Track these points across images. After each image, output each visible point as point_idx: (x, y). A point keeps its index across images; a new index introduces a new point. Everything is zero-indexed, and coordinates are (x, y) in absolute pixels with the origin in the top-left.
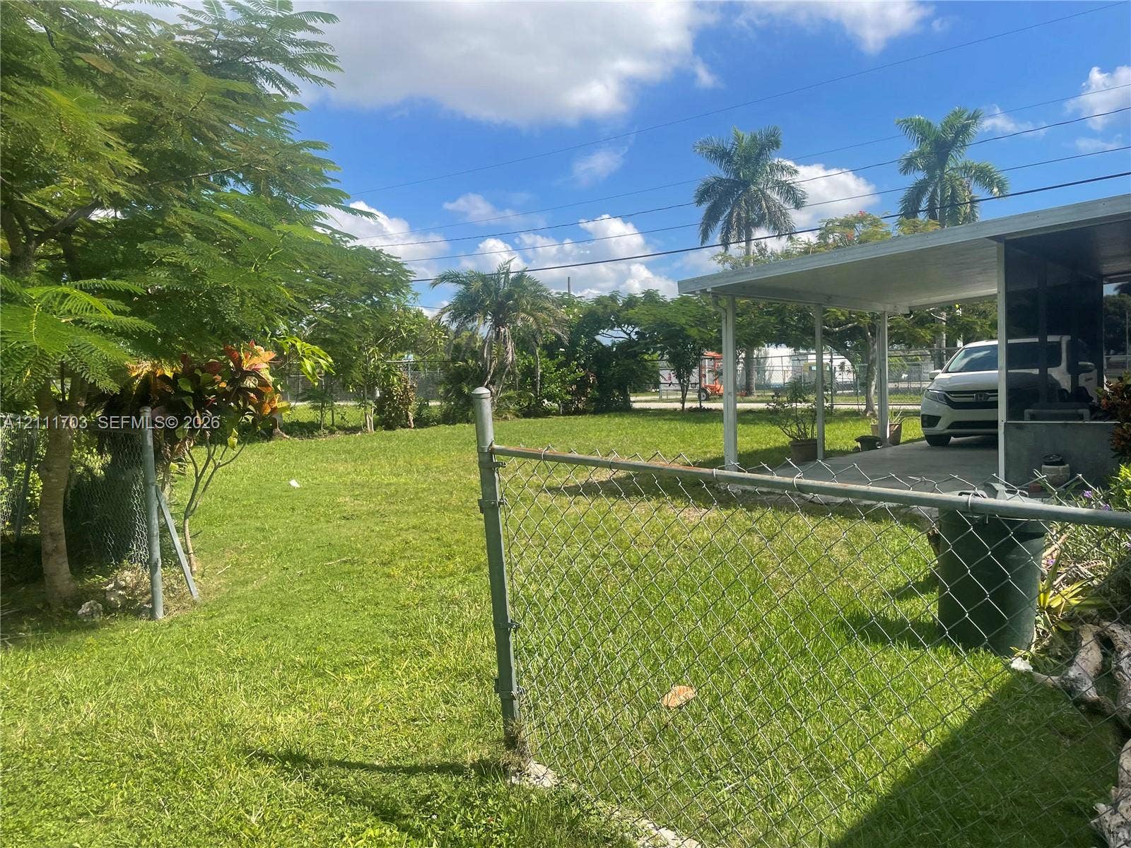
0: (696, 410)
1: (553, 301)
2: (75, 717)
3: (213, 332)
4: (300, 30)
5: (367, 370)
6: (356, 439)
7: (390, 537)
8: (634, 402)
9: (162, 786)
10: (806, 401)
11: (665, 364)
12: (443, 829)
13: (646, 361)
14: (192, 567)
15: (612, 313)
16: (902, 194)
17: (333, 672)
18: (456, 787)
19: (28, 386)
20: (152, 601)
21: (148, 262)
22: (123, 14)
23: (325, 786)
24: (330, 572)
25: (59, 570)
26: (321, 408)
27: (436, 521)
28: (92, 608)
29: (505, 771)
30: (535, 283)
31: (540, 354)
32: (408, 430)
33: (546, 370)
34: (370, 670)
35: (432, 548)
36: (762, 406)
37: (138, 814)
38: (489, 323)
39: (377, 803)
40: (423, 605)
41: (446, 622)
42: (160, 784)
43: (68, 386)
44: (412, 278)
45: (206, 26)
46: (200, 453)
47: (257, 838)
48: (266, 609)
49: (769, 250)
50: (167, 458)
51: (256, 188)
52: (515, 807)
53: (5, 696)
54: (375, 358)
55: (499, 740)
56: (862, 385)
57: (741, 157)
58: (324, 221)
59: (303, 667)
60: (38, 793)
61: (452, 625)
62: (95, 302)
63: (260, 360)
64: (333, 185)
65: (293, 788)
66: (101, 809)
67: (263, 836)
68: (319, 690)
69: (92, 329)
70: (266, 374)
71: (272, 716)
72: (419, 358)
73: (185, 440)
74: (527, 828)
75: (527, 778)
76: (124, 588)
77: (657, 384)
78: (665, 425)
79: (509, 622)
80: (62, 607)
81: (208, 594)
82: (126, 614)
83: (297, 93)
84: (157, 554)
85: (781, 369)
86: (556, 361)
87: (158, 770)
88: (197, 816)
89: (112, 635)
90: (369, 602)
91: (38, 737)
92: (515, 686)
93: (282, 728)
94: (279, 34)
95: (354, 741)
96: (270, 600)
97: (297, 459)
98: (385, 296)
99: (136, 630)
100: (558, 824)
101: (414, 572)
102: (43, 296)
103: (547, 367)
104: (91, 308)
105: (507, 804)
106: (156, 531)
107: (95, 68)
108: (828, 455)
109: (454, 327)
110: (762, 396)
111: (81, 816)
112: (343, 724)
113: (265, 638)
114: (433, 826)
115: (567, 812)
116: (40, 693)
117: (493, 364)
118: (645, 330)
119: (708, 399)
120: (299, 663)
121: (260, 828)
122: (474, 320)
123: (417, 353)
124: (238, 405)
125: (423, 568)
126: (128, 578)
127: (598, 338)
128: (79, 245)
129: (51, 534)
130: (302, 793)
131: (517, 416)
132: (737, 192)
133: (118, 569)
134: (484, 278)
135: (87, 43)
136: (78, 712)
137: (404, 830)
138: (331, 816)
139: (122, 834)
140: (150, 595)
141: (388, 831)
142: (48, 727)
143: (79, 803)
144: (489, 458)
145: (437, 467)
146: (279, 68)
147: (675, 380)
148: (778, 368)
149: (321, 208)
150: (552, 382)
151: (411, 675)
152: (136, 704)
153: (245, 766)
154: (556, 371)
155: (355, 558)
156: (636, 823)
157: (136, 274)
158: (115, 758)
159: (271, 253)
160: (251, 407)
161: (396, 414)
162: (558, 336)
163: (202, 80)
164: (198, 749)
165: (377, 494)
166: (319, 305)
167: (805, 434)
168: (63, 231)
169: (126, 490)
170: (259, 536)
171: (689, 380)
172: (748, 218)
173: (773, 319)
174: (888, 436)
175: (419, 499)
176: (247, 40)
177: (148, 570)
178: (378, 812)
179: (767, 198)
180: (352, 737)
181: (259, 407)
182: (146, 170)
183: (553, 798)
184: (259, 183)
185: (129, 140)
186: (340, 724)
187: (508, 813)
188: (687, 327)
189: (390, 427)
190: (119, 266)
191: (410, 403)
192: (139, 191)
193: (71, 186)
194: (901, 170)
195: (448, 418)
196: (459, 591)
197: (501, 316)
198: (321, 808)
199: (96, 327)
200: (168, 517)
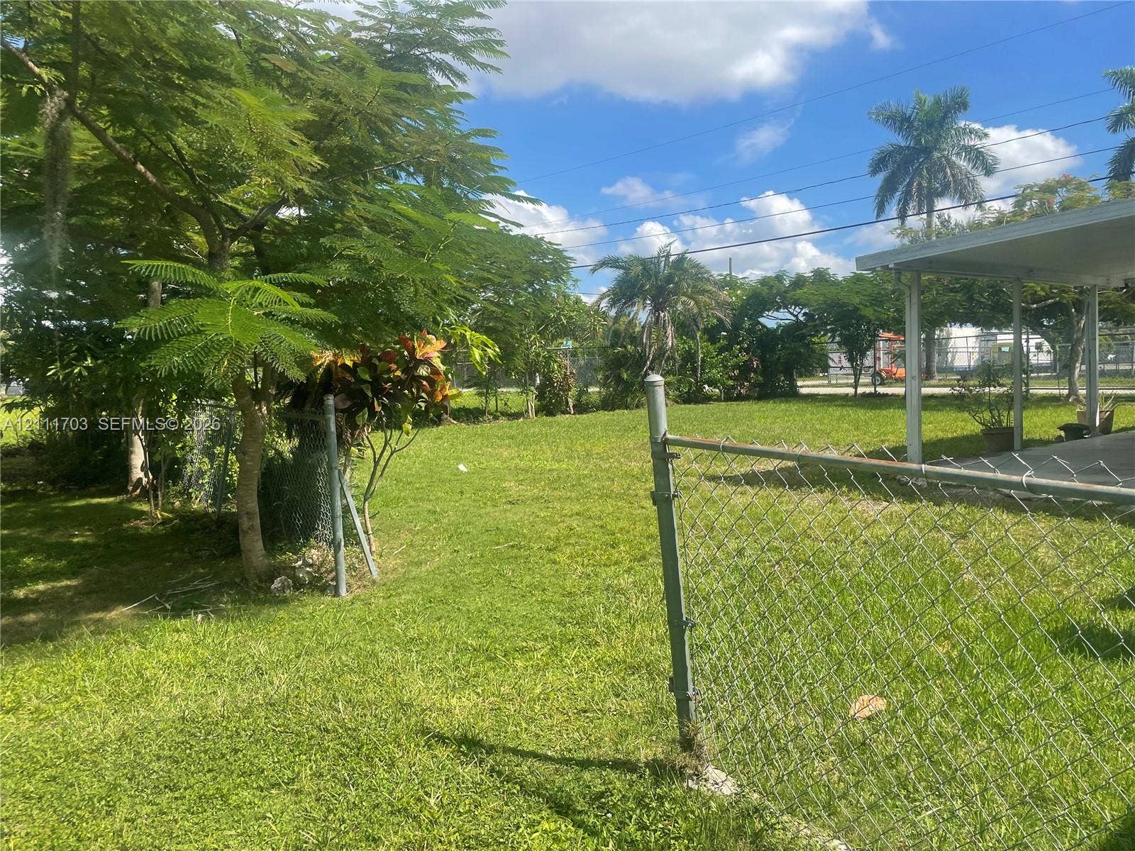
0: (870, 395)
1: (716, 283)
2: (269, 688)
3: (387, 322)
4: (468, 17)
5: (528, 357)
6: (518, 425)
7: (555, 523)
8: (801, 387)
9: (347, 761)
10: (1001, 385)
11: (835, 346)
12: (619, 829)
13: (814, 343)
14: (371, 546)
15: (778, 294)
16: (1111, 154)
17: (505, 656)
18: (631, 786)
19: (225, 375)
20: (336, 579)
21: (330, 255)
22: (305, 13)
23: (500, 773)
24: (498, 556)
25: (254, 545)
26: (486, 395)
27: (599, 508)
28: (283, 583)
29: (681, 773)
30: (697, 266)
31: (701, 338)
32: (568, 416)
33: (707, 354)
34: (539, 657)
35: (596, 536)
36: (946, 391)
37: (326, 789)
38: (648, 308)
39: (551, 795)
40: (589, 594)
41: (613, 612)
42: (345, 759)
43: (260, 375)
44: (573, 265)
45: (380, 21)
46: (378, 438)
47: (436, 821)
48: (439, 591)
49: (953, 222)
50: (348, 442)
51: (428, 180)
52: (693, 812)
53: (207, 665)
54: (536, 346)
55: (674, 741)
56: (1063, 367)
57: (922, 122)
58: (491, 210)
59: (475, 650)
60: (235, 761)
61: (619, 615)
62: (283, 294)
63: (432, 349)
64: (501, 173)
65: (469, 772)
66: (291, 781)
67: (442, 820)
68: (491, 675)
69: (281, 320)
70: (437, 362)
71: (447, 698)
72: (577, 345)
73: (364, 426)
74: (707, 837)
75: (704, 783)
76: (311, 566)
77: (825, 368)
78: (836, 412)
79: (684, 619)
80: (257, 582)
81: (386, 573)
82: (313, 590)
83: (465, 81)
84: (340, 534)
85: (965, 350)
86: (718, 345)
87: (344, 745)
88: (380, 794)
89: (301, 609)
90: (536, 588)
91: (236, 706)
92: (691, 686)
93: (457, 711)
94: (449, 23)
95: (526, 729)
96: (442, 581)
97: (464, 444)
98: (546, 283)
99: (322, 606)
100: (739, 835)
101: (579, 559)
102: (237, 290)
103: (708, 352)
104: (280, 301)
105: (685, 809)
106: (339, 512)
107: (280, 69)
108: (1028, 444)
109: (613, 313)
110: (943, 379)
111: (273, 786)
112: (515, 711)
113: (439, 619)
114: (608, 824)
115: (750, 823)
116: (238, 663)
117: (653, 349)
118: (814, 310)
119: (882, 384)
120: (472, 646)
121: (438, 811)
122: (633, 305)
123: (576, 339)
124: (412, 393)
125: (588, 555)
126: (314, 556)
127: (761, 320)
128: (268, 242)
129: (247, 513)
130: (478, 779)
131: (677, 402)
132: (918, 160)
133: (305, 547)
134: (644, 263)
135: (272, 44)
136: (272, 683)
137: (579, 827)
138: (506, 804)
139: (311, 807)
140: (334, 573)
141: (563, 826)
142: (245, 696)
143: (272, 773)
144: (662, 449)
145: (597, 454)
146: (448, 58)
147: (846, 363)
148: (961, 350)
149: (488, 197)
150: (713, 366)
151: (580, 665)
152: (323, 678)
153: (424, 747)
154: (717, 356)
155: (522, 543)
156: (827, 844)
157: (319, 268)
158: (305, 730)
159: (442, 242)
160: (424, 395)
161: (557, 400)
162: (720, 320)
163: (376, 74)
164: (380, 727)
165: (540, 480)
166: (483, 294)
167: (1000, 422)
168: (253, 229)
169: (312, 474)
170: (432, 519)
171: (862, 363)
172: (929, 188)
173: (959, 297)
174: (1098, 424)
175: (581, 485)
176: (418, 32)
177: (332, 549)
178: (553, 805)
179: (952, 165)
180: (524, 725)
181: (431, 394)
182: (327, 166)
183: (733, 807)
184: (430, 175)
185: (311, 138)
186: (513, 710)
187: (686, 818)
188: (861, 306)
189: (551, 413)
190: (305, 259)
191: (569, 389)
192: (321, 187)
193: (259, 185)
194: (1109, 128)
195: (607, 404)
196: (625, 581)
197: (661, 300)
198: (496, 795)
199: (284, 319)
200: (350, 499)
